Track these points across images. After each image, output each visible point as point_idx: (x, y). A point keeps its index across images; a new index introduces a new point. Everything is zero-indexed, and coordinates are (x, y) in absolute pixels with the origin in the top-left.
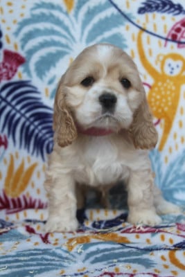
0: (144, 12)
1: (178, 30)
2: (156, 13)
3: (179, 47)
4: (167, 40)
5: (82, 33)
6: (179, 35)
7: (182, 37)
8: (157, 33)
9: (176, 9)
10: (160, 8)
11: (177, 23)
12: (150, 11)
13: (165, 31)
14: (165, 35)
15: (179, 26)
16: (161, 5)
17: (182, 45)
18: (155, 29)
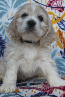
1: (51, 2)
3: (51, 9)
4: (47, 6)
5: (12, 4)
6: (52, 4)
8: (42, 4)
13: (46, 3)
15: (51, 0)
18: (42, 2)
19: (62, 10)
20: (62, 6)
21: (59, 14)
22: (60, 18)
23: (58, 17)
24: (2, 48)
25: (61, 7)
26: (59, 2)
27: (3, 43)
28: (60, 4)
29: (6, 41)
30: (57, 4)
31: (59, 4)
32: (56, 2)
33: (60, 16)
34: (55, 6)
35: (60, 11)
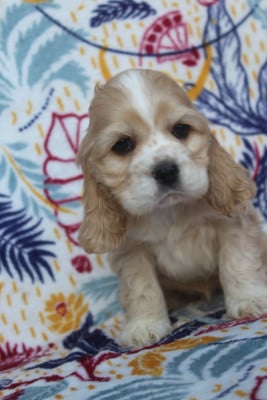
0: (99, 24)
1: (152, 38)
2: (115, 21)
3: (159, 62)
4: (140, 55)
5: (20, 73)
6: (155, 45)
7: (160, 46)
8: (124, 49)
9: (142, 10)
10: (120, 13)
11: (149, 29)
12: (108, 20)
13: (135, 44)
14: (136, 50)
15: (151, 32)
16: (120, 9)
17: (162, 59)
18: (121, 44)
19: (193, 58)
20: (190, 45)
21: (189, 74)
22: (192, 85)
23: (187, 85)
24: (20, 246)
25: (187, 50)
26: (178, 34)
27: (20, 222)
28: (182, 37)
29: (30, 212)
30: (172, 41)
31: (180, 41)
32: (169, 36)
33: (194, 80)
34: (169, 48)
35: (190, 63)
